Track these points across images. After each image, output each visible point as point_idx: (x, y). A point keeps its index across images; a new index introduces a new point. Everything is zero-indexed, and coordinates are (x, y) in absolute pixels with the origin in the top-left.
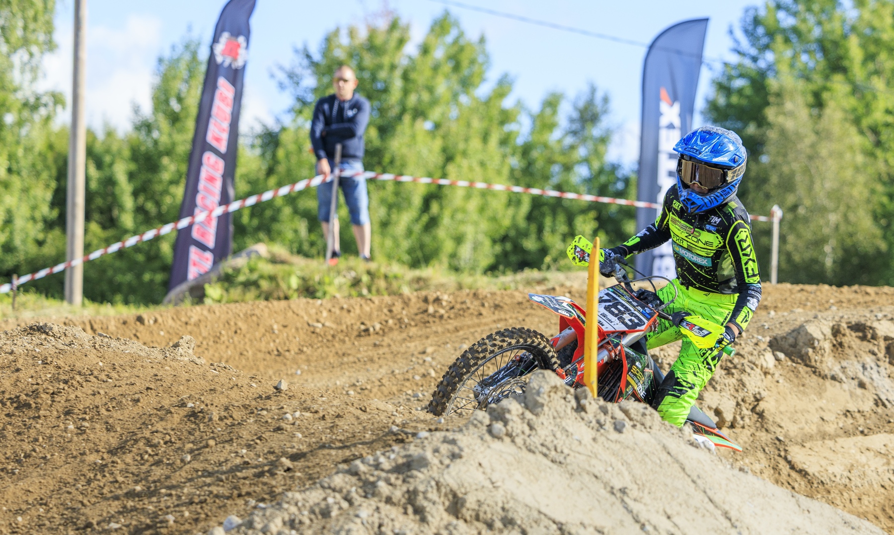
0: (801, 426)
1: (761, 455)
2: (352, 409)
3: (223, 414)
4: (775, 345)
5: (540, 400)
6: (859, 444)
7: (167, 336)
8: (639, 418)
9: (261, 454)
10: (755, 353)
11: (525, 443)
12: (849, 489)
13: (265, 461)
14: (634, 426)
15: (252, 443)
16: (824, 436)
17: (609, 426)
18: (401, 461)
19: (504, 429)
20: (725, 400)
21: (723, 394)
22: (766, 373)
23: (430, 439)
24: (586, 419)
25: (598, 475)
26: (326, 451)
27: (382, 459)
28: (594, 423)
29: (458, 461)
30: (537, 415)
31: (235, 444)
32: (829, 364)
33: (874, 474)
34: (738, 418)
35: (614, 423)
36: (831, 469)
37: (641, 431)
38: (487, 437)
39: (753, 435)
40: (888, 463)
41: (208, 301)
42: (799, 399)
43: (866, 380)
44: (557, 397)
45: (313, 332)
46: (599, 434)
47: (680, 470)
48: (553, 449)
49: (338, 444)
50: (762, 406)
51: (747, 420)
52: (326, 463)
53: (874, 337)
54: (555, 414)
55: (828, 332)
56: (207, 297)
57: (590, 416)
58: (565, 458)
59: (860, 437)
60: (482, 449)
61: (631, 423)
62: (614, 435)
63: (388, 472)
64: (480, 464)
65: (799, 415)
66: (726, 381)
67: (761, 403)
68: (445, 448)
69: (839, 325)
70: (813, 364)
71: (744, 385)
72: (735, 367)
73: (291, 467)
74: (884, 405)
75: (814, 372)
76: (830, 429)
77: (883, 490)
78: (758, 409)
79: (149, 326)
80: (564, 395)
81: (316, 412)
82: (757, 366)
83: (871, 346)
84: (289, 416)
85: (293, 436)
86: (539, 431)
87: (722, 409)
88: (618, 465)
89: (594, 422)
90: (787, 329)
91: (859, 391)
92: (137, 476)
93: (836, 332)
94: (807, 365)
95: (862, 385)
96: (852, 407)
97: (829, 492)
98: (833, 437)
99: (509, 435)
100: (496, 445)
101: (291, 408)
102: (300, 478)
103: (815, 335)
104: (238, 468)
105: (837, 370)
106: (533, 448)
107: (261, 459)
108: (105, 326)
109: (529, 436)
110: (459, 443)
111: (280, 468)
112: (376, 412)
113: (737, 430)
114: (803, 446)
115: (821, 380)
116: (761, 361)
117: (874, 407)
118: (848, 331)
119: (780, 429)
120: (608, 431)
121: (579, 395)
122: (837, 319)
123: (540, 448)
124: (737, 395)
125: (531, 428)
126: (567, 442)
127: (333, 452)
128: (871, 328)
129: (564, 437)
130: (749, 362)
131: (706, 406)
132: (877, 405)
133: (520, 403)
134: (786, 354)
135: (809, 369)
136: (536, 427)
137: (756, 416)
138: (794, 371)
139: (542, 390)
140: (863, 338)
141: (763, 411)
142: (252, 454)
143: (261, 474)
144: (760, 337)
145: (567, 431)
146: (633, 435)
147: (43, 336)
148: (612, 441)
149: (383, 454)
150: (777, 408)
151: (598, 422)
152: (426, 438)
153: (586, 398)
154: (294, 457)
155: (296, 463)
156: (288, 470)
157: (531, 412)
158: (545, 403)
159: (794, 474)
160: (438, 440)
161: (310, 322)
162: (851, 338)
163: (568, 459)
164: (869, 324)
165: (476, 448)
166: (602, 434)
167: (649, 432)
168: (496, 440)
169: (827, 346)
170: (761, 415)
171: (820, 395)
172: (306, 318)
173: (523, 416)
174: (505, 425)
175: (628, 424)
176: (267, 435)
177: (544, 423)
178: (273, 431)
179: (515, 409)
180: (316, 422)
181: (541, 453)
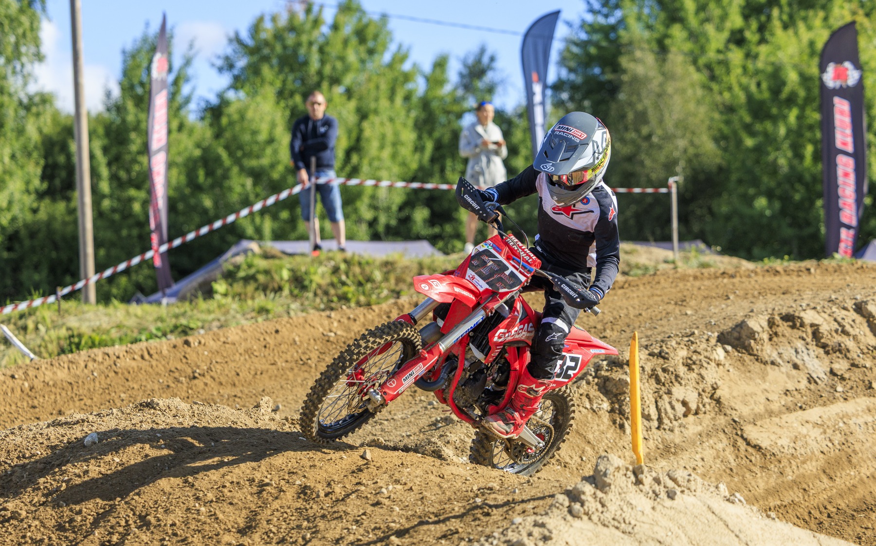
0: (751, 407)
1: (722, 435)
2: (432, 477)
3: (328, 490)
4: (723, 339)
5: (608, 480)
6: (800, 418)
7: (210, 355)
8: (685, 484)
9: (370, 531)
10: (709, 349)
11: (600, 519)
12: (795, 458)
13: (375, 539)
14: (682, 492)
15: (359, 519)
16: (771, 414)
17: (663, 495)
19: (582, 509)
20: (689, 392)
21: (688, 387)
22: (718, 365)
24: (644, 490)
25: (662, 540)
26: (425, 527)
29: (549, 542)
30: (606, 493)
31: (344, 521)
32: (768, 352)
33: (814, 443)
34: (701, 406)
35: (667, 492)
36: (780, 442)
37: (689, 495)
38: (569, 517)
39: (713, 419)
40: (825, 432)
41: (217, 297)
42: (748, 384)
43: (799, 362)
44: (619, 475)
45: (328, 341)
46: (656, 502)
47: (724, 526)
48: (622, 521)
49: (434, 519)
50: (719, 393)
51: (707, 406)
53: (802, 325)
54: (620, 490)
55: (765, 324)
56: (216, 292)
57: (646, 487)
58: (633, 528)
59: (800, 412)
60: (566, 528)
61: (680, 489)
62: (668, 503)
64: (567, 543)
65: (749, 398)
66: (689, 377)
67: (717, 391)
68: (537, 531)
69: (773, 318)
70: (755, 352)
71: (703, 378)
72: (694, 363)
73: (400, 544)
74: (816, 382)
75: (757, 360)
76: (775, 407)
77: (822, 455)
78: (715, 396)
79: (195, 348)
80: (625, 472)
81: (405, 484)
82: (711, 360)
83: (800, 333)
84: (384, 490)
85: (392, 510)
86: (610, 508)
87: (688, 400)
88: (675, 529)
89: (651, 492)
90: (731, 324)
91: (794, 372)
93: (771, 323)
94: (750, 354)
95: (796, 367)
96: (790, 387)
97: (780, 462)
98: (779, 414)
99: (587, 514)
100: (577, 523)
101: (384, 482)
103: (755, 329)
105: (775, 355)
106: (606, 523)
107: (371, 536)
108: (159, 351)
109: (602, 512)
110: (548, 526)
113: (701, 416)
114: (755, 424)
115: (763, 366)
116: (714, 356)
117: (808, 385)
118: (780, 322)
119: (734, 412)
120: (663, 500)
121: (637, 472)
122: (770, 311)
123: (613, 522)
124: (698, 387)
125: (603, 506)
126: (633, 514)
127: (432, 527)
128: (799, 318)
129: (630, 510)
130: (706, 357)
131: (675, 399)
132: (810, 382)
133: (591, 484)
134: (733, 347)
135: (752, 357)
136: (608, 505)
137: (714, 402)
138: (741, 360)
139: (608, 472)
140: (793, 327)
141: (720, 398)
142: (361, 531)
144: (710, 333)
145: (631, 504)
146: (683, 500)
148: (667, 508)
150: (730, 394)
151: (654, 492)
152: (520, 524)
153: (642, 473)
154: (400, 533)
155: (403, 540)
157: (602, 491)
158: (612, 482)
159: (750, 449)
160: (530, 524)
161: (325, 333)
162: (784, 328)
163: (636, 528)
164: (797, 314)
165: (562, 528)
166: (658, 503)
167: (695, 495)
168: (576, 519)
169: (765, 336)
170: (718, 401)
171: (764, 379)
172: (321, 330)
173: (595, 496)
174: (582, 505)
175: (678, 490)
176: (369, 509)
177: (612, 499)
178: (373, 505)
179: (588, 489)
180: (406, 494)
181: (613, 526)
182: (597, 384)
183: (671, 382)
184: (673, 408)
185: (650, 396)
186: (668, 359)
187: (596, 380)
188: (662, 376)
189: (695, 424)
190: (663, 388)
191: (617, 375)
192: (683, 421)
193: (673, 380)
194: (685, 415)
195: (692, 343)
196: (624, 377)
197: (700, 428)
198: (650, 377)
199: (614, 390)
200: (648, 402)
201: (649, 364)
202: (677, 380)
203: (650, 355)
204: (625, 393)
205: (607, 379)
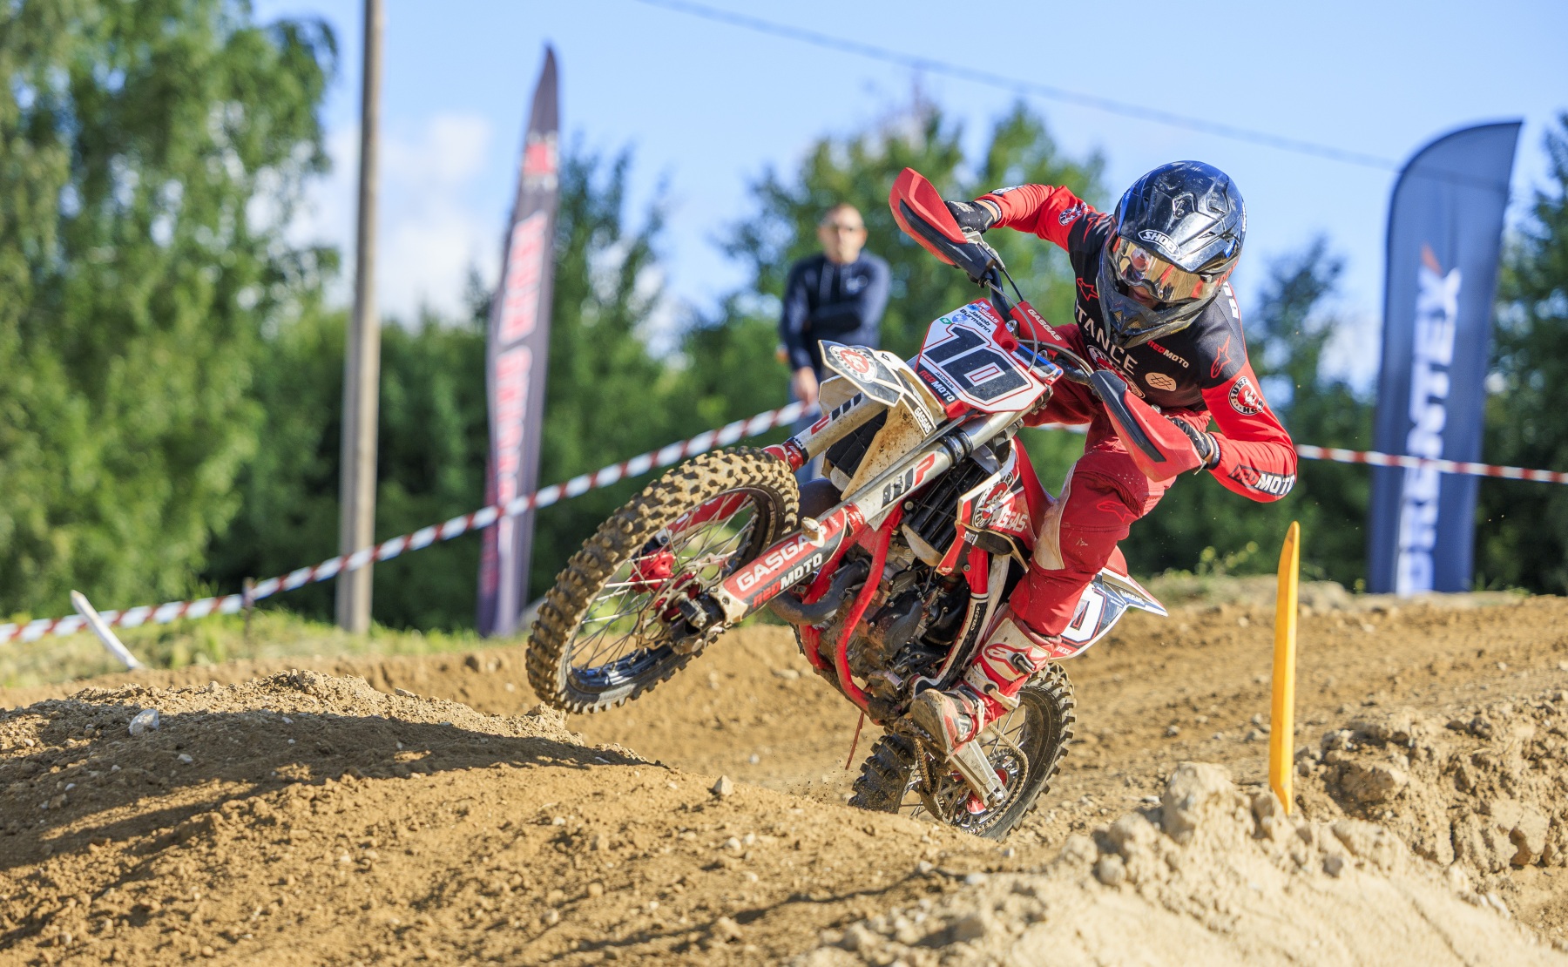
2: (849, 831)
3: (618, 837)
5: (1188, 817)
7: (519, 692)
8: (1369, 850)
9: (685, 911)
11: (1160, 895)
13: (692, 924)
14: (1360, 866)
15: (668, 890)
17: (1313, 865)
18: (935, 926)
19: (1122, 870)
20: (1529, 814)
21: (1527, 803)
23: (988, 887)
24: (1272, 851)
25: (1294, 954)
26: (800, 907)
27: (902, 923)
28: (1286, 859)
29: (1038, 926)
30: (1182, 844)
31: (637, 893)
34: (1554, 848)
35: (1324, 861)
37: (1373, 874)
38: (1092, 884)
44: (1219, 812)
45: (781, 687)
46: (1295, 879)
47: (1443, 946)
48: (1211, 906)
49: (824, 894)
52: (801, 928)
54: (1216, 843)
57: (1278, 846)
58: (1233, 923)
60: (1083, 905)
61: (1355, 860)
62: (1323, 882)
63: (912, 946)
64: (1079, 934)
66: (1533, 781)
68: (1015, 904)
72: (1549, 755)
73: (738, 934)
79: (488, 675)
80: (1232, 807)
81: (784, 835)
84: (735, 842)
85: (743, 879)
86: (1186, 874)
87: (1524, 832)
88: (1330, 936)
89: (1286, 857)
92: (463, 948)
99: (1132, 880)
100: (1108, 898)
101: (739, 828)
102: (754, 956)
104: (642, 937)
106: (1174, 904)
107: (683, 920)
108: (408, 675)
109: (1168, 882)
110: (1041, 895)
111: (718, 936)
112: (892, 835)
113: (1553, 870)
120: (1312, 875)
121: (1260, 810)
123: (1188, 905)
124: (1550, 805)
125: (1172, 868)
126: (1237, 894)
127: (814, 908)
129: (1232, 885)
131: (1495, 826)
133: (1152, 822)
136: (1180, 865)
139: (1192, 800)
142: (668, 911)
143: (683, 948)
145: (1236, 874)
146: (1357, 880)
147: (299, 694)
148: (1319, 893)
149: (904, 913)
151: (1294, 857)
152: (982, 886)
153: (1271, 813)
154: (744, 918)
155: (746, 928)
156: (733, 940)
157: (1173, 837)
158: (1198, 823)
160: (1003, 888)
161: (777, 669)
163: (1239, 926)
165: (1072, 903)
166: (1300, 881)
167: (1388, 877)
168: (1108, 889)
172: (769, 661)
173: (1156, 847)
174: (1125, 861)
175: (1349, 861)
176: (696, 875)
177: (1196, 859)
178: (706, 869)
179: (1143, 832)
180: (783, 854)
181: (1190, 912)
182: (1323, 777)
183: (1491, 789)
184: (1489, 844)
185: (1441, 814)
186: (1488, 739)
187: (1323, 769)
188: (1471, 773)
189: (1537, 884)
190: (1471, 800)
191: (1369, 761)
192: (1510, 875)
193: (1496, 786)
194: (1517, 864)
195: (1550, 712)
196: (1385, 766)
197: (1547, 896)
198: (1445, 772)
199: (1361, 794)
200: (1433, 826)
201: (1445, 745)
202: (1503, 785)
203: (1449, 727)
204: (1383, 801)
205: (1345, 769)
